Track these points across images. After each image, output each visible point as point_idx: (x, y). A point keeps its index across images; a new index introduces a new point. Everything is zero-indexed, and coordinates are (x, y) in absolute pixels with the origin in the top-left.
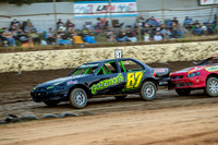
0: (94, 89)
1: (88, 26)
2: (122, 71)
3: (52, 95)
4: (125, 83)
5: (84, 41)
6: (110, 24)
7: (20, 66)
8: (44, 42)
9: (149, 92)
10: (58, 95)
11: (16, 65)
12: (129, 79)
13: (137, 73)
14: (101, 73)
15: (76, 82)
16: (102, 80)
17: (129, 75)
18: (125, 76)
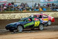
0: (25, 26)
1: (44, 5)
2: (33, 21)
3: (12, 27)
4: (34, 25)
5: (43, 10)
6: (51, 5)
7: (22, 17)
8: (30, 10)
9: (41, 28)
10: (14, 27)
11: (21, 17)
12: (35, 23)
13: (38, 22)
14: (27, 21)
15: (19, 24)
16: (27, 23)
17: (35, 22)
18: (34, 22)
